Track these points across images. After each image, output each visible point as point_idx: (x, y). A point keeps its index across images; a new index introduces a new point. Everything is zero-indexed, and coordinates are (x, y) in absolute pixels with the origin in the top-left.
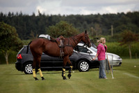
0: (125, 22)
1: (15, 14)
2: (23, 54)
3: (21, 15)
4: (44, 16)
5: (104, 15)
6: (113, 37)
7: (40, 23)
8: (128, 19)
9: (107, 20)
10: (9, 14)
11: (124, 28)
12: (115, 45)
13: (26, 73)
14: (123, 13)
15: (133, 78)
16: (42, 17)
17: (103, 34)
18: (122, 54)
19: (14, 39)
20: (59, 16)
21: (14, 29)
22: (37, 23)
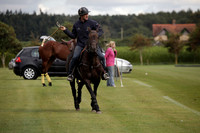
0: (136, 25)
1: (14, 12)
2: (22, 57)
3: (20, 14)
4: (46, 15)
5: (113, 16)
6: (123, 42)
7: (41, 23)
8: (140, 21)
9: (116, 21)
10: (7, 12)
11: (135, 32)
12: (124, 49)
13: (26, 79)
14: (134, 15)
15: (144, 87)
16: (44, 16)
17: (112, 37)
18: (133, 59)
19: (12, 40)
20: (64, 16)
21: (11, 29)
22: (38, 23)
